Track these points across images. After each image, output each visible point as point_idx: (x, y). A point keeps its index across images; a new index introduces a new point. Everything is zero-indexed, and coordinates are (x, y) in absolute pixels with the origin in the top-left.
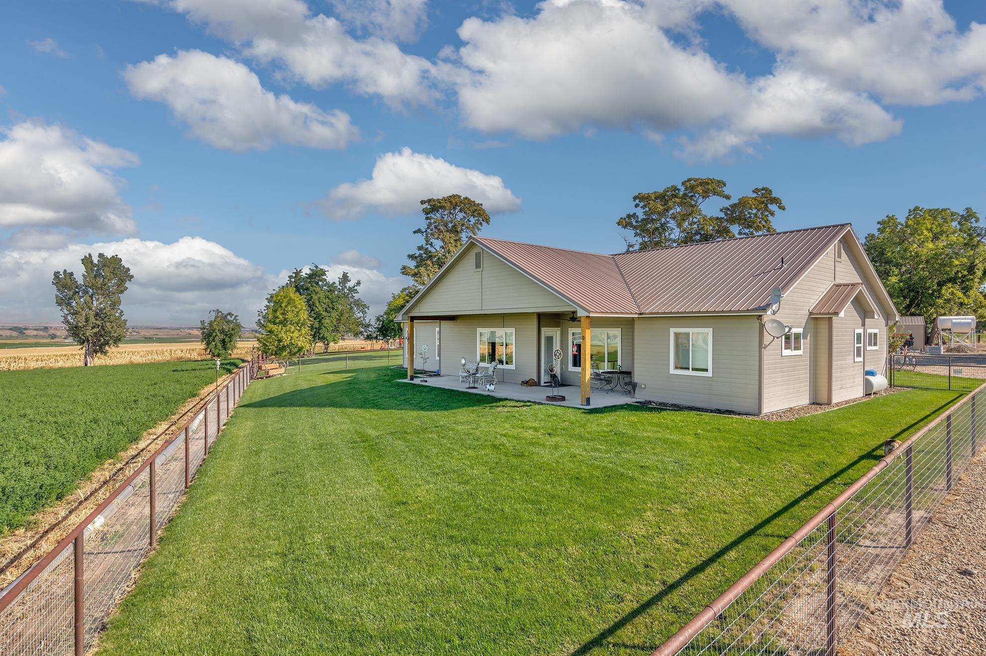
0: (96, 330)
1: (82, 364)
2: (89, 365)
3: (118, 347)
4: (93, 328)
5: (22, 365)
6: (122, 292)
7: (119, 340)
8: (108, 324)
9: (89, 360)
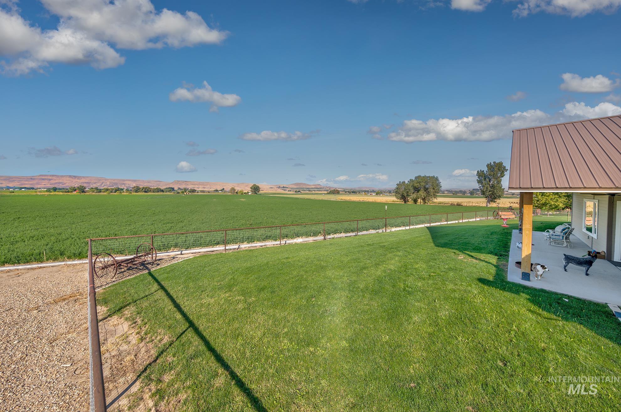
0: (491, 192)
1: (486, 206)
2: (488, 206)
3: (500, 199)
4: (490, 191)
5: (471, 204)
6: (502, 177)
7: (500, 197)
8: (495, 190)
9: (488, 204)
